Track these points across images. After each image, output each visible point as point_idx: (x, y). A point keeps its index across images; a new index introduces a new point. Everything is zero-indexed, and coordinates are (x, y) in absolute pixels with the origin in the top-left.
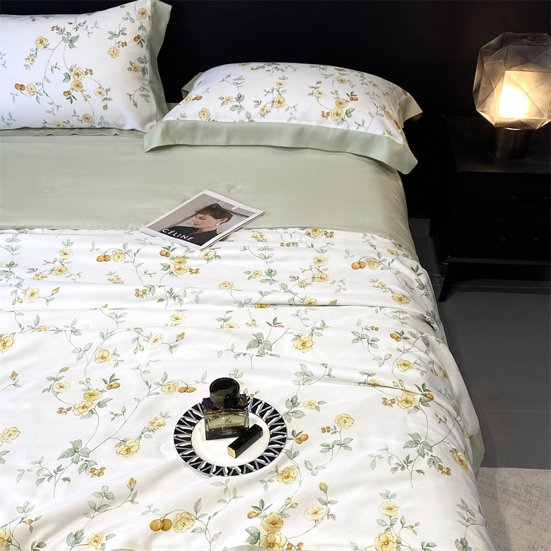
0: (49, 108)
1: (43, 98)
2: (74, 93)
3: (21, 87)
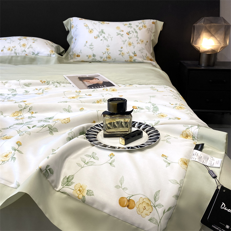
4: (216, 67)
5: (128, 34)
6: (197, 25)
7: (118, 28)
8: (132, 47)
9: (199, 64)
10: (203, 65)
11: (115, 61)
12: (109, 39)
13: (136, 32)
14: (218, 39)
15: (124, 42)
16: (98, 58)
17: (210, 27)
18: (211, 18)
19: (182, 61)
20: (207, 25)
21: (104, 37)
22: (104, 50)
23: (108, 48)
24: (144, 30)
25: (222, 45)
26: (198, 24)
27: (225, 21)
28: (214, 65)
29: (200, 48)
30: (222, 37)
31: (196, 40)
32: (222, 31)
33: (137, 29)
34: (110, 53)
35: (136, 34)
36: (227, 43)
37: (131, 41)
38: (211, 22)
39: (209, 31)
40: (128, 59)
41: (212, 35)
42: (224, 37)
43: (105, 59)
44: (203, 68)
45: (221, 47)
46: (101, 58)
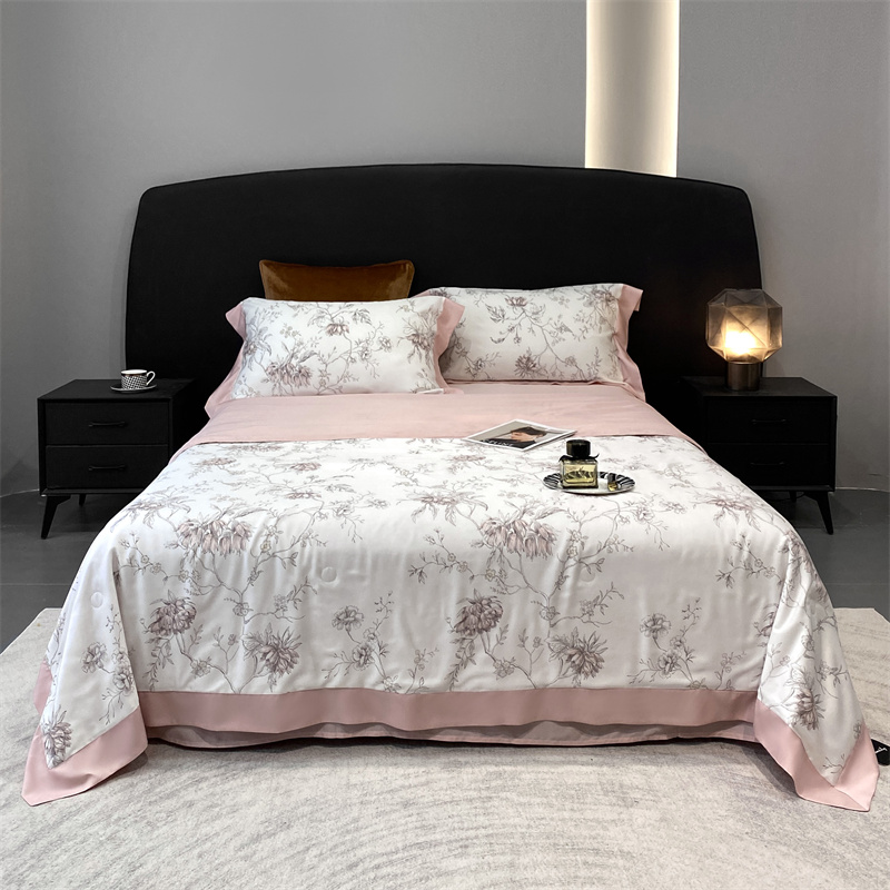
4: (762, 393)
6: (713, 305)
9: (726, 386)
10: (735, 387)
14: (758, 335)
17: (740, 313)
18: (741, 293)
20: (733, 310)
25: (769, 348)
27: (769, 300)
28: (757, 386)
29: (722, 352)
31: (714, 337)
36: (777, 343)
38: (742, 303)
39: (737, 320)
41: (745, 327)
42: (771, 332)
44: (735, 394)
45: (765, 351)
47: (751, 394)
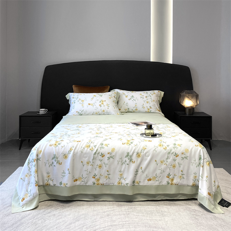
0: (95, 109)
1: (94, 106)
2: (101, 105)
3: (90, 104)
5: (146, 97)
7: (141, 94)
8: (149, 104)
9: (185, 114)
10: (187, 114)
11: (139, 112)
12: (137, 100)
13: (150, 96)
14: (193, 101)
15: (144, 101)
16: (130, 110)
17: (189, 96)
18: (188, 91)
19: (176, 112)
20: (187, 95)
21: (134, 99)
22: (134, 106)
23: (136, 105)
24: (154, 95)
25: (196, 104)
26: (182, 94)
27: (196, 93)
28: (193, 114)
29: (185, 105)
30: (195, 100)
31: (182, 102)
32: (195, 98)
33: (151, 95)
34: (137, 107)
35: (150, 97)
36: (198, 103)
37: (148, 101)
38: (189, 93)
39: (188, 98)
40: (147, 110)
41: (190, 100)
43: (135, 110)
44: (187, 116)
46: (132, 110)
47: (191, 116)
